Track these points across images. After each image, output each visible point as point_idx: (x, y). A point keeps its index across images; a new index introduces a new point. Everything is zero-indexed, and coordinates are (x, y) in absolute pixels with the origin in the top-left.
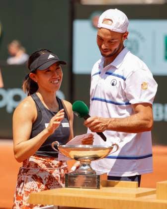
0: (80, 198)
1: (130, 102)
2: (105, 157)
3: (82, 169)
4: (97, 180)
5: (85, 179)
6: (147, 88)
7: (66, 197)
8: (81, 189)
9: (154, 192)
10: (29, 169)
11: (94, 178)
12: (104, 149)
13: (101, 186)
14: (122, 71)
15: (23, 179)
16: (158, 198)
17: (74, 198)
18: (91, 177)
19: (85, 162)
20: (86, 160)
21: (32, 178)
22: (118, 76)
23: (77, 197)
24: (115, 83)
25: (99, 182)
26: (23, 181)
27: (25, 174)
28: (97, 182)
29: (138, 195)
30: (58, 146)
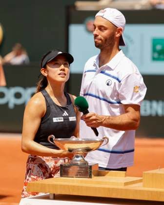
0: (74, 186)
1: (121, 102)
2: (96, 149)
3: (76, 160)
4: (89, 170)
5: (78, 169)
6: (138, 92)
7: (61, 186)
8: (75, 178)
9: (140, 181)
10: (36, 159)
11: (86, 168)
12: (96, 142)
13: (93, 176)
14: (118, 73)
15: (30, 167)
16: (144, 186)
17: (68, 186)
18: (84, 167)
19: (78, 153)
20: (79, 152)
21: (38, 166)
22: (114, 77)
23: (71, 186)
24: (110, 83)
25: (91, 172)
26: (30, 169)
27: (32, 162)
28: (89, 172)
29: (126, 184)
30: (54, 139)
